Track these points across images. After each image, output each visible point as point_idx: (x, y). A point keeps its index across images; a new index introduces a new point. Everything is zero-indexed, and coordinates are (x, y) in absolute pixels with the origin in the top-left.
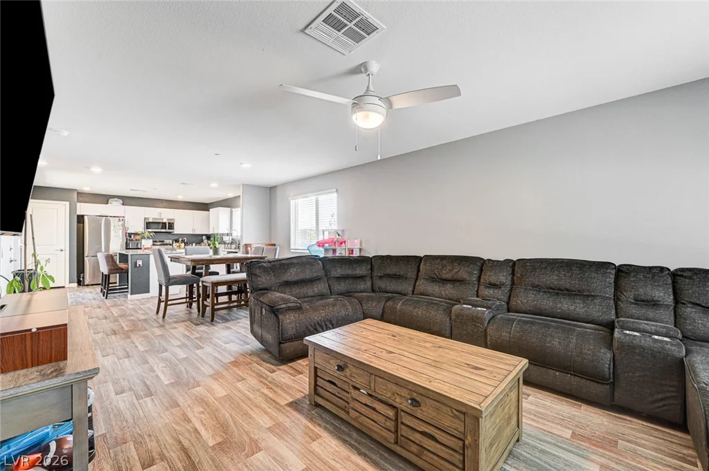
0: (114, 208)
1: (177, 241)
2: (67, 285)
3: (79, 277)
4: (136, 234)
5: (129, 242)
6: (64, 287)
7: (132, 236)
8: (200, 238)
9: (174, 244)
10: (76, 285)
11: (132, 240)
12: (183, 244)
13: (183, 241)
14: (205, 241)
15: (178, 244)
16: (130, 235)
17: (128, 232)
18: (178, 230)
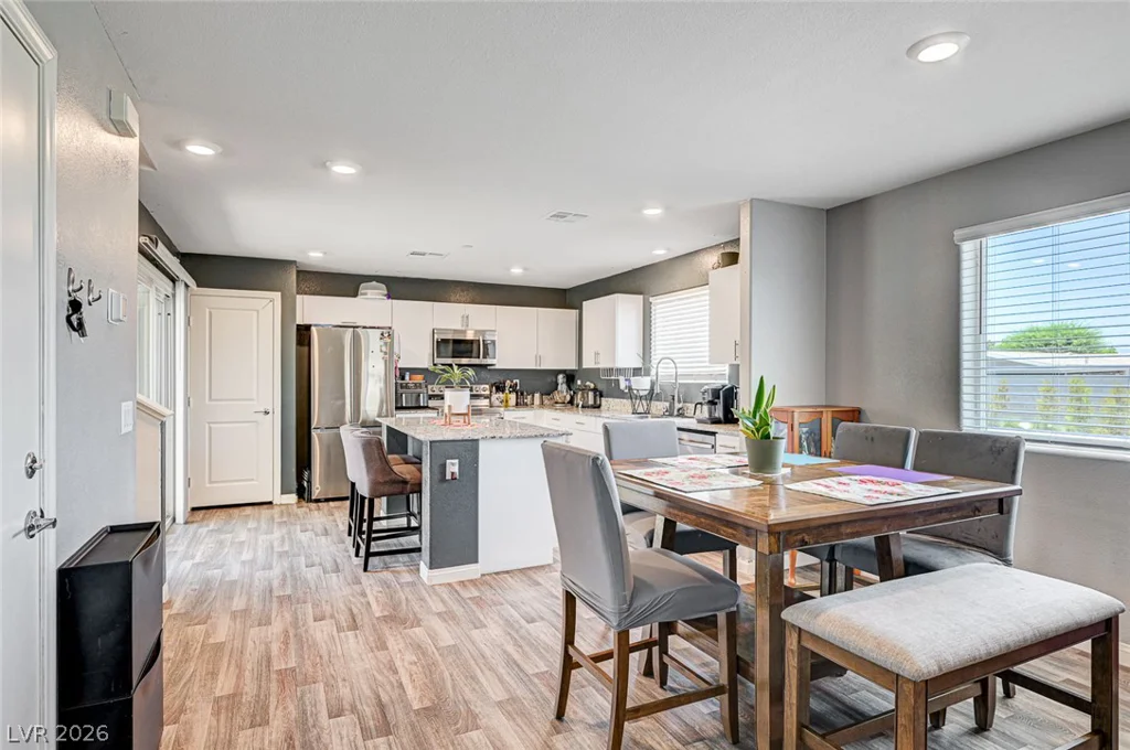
0: (370, 307)
1: (500, 388)
2: (279, 499)
3: (300, 478)
4: (414, 371)
5: (400, 391)
6: (270, 503)
7: (407, 377)
8: (550, 379)
9: (494, 396)
10: (293, 498)
11: (407, 387)
12: (513, 397)
13: (513, 388)
14: (562, 387)
15: (501, 395)
16: (402, 373)
17: (399, 366)
18: (502, 359)
